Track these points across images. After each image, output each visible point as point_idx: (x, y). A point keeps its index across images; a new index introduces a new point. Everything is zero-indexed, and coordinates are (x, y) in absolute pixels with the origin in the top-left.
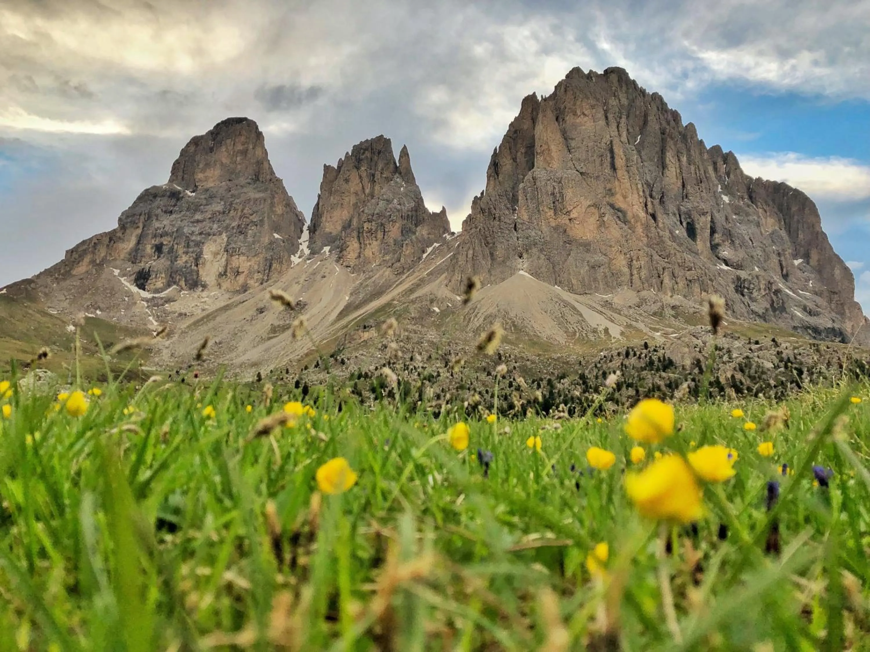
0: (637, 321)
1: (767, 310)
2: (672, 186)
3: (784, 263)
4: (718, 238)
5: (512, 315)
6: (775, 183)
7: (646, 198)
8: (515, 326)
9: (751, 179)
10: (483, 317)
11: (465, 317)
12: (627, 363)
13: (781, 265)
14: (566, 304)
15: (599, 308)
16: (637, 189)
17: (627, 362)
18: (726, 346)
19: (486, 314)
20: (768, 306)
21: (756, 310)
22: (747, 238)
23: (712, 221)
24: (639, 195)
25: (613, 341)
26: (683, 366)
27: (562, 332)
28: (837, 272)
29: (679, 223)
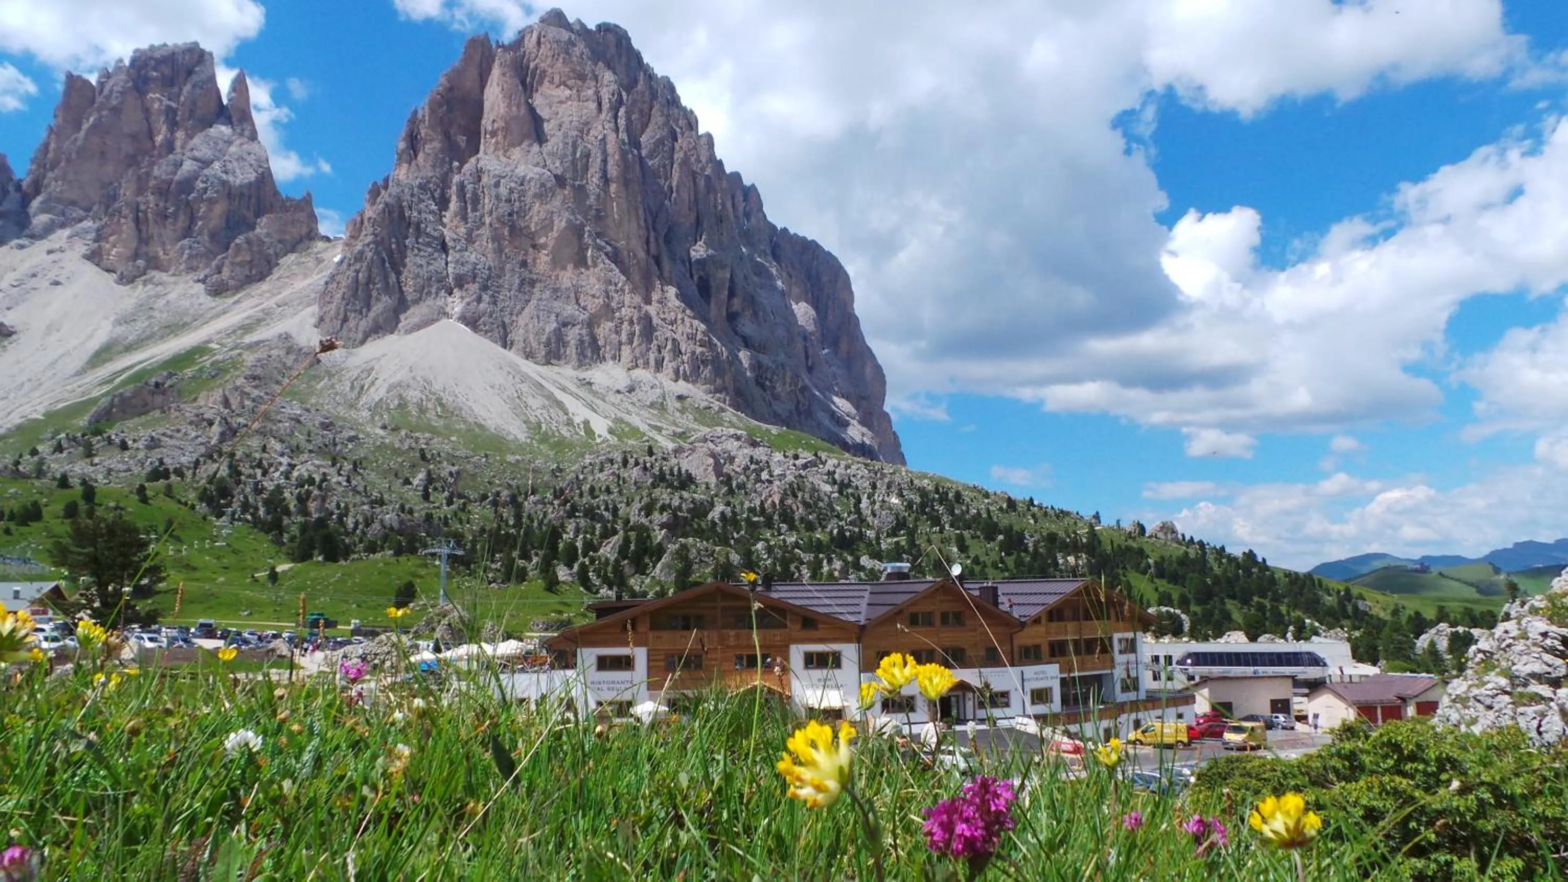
0: (629, 413)
1: (791, 412)
2: (682, 220)
3: (810, 351)
4: (737, 303)
5: (437, 387)
6: (804, 239)
7: (648, 230)
8: (441, 405)
9: (774, 227)
10: (386, 385)
11: (353, 383)
12: (626, 475)
13: (806, 352)
14: (525, 378)
15: (573, 388)
16: (637, 215)
17: (624, 474)
18: (764, 458)
19: (392, 381)
20: (793, 408)
21: (779, 411)
22: (769, 309)
23: (732, 280)
24: (639, 224)
25: (598, 440)
26: (707, 484)
27: (518, 422)
28: (868, 371)
29: (688, 275)
